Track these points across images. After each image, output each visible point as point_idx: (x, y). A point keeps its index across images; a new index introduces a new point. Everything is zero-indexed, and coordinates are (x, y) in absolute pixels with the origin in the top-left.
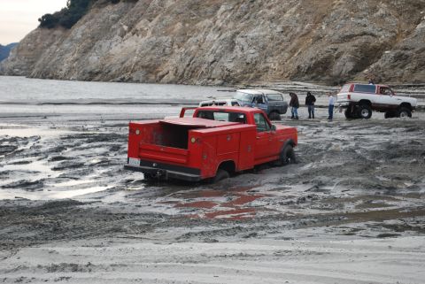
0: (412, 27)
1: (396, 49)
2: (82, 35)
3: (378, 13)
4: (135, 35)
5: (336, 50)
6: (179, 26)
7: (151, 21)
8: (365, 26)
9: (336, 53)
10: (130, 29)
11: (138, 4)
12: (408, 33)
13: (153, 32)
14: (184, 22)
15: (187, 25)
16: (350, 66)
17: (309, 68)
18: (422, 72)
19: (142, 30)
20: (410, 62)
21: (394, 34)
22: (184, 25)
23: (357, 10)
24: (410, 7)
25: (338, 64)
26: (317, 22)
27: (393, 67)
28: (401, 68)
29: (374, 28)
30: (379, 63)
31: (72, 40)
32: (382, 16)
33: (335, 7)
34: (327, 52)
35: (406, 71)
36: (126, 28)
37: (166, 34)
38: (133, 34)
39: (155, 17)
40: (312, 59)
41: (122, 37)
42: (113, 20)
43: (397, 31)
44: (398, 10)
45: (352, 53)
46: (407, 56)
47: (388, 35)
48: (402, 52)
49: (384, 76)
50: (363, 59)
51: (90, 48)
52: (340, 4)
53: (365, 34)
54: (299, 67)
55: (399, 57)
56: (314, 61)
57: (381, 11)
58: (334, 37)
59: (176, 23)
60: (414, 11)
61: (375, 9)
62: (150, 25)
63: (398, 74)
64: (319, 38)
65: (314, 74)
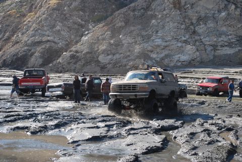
0: (78, 38)
1: (71, 51)
3: (57, 28)
5: (30, 50)
8: (49, 36)
9: (30, 52)
12: (77, 42)
16: (40, 61)
17: (12, 61)
18: (88, 67)
20: (80, 60)
21: (67, 42)
23: (43, 26)
24: (76, 26)
25: (32, 59)
26: (14, 32)
27: (69, 63)
28: (75, 64)
29: (54, 38)
30: (60, 60)
32: (59, 31)
33: (25, 23)
34: (24, 51)
35: (78, 66)
40: (14, 56)
43: (69, 40)
44: (69, 27)
45: (41, 53)
46: (78, 57)
47: (64, 42)
48: (75, 54)
49: (63, 68)
50: (48, 57)
52: (29, 21)
53: (48, 41)
54: (4, 60)
55: (72, 57)
56: (15, 57)
57: (58, 28)
58: (28, 42)
60: (79, 29)
61: (54, 26)
63: (73, 68)
64: (17, 42)
65: (15, 66)
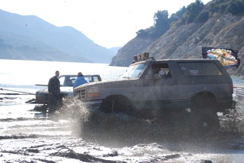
2: (168, 42)
4: (205, 43)
6: (236, 37)
7: (215, 34)
10: (201, 39)
11: (206, 23)
13: (218, 42)
14: (239, 36)
15: (241, 37)
19: (209, 40)
22: (239, 37)
31: (160, 45)
36: (198, 38)
37: (227, 43)
38: (203, 42)
39: (218, 32)
41: (196, 44)
42: (188, 33)
51: (173, 51)
59: (234, 36)
62: (215, 37)
